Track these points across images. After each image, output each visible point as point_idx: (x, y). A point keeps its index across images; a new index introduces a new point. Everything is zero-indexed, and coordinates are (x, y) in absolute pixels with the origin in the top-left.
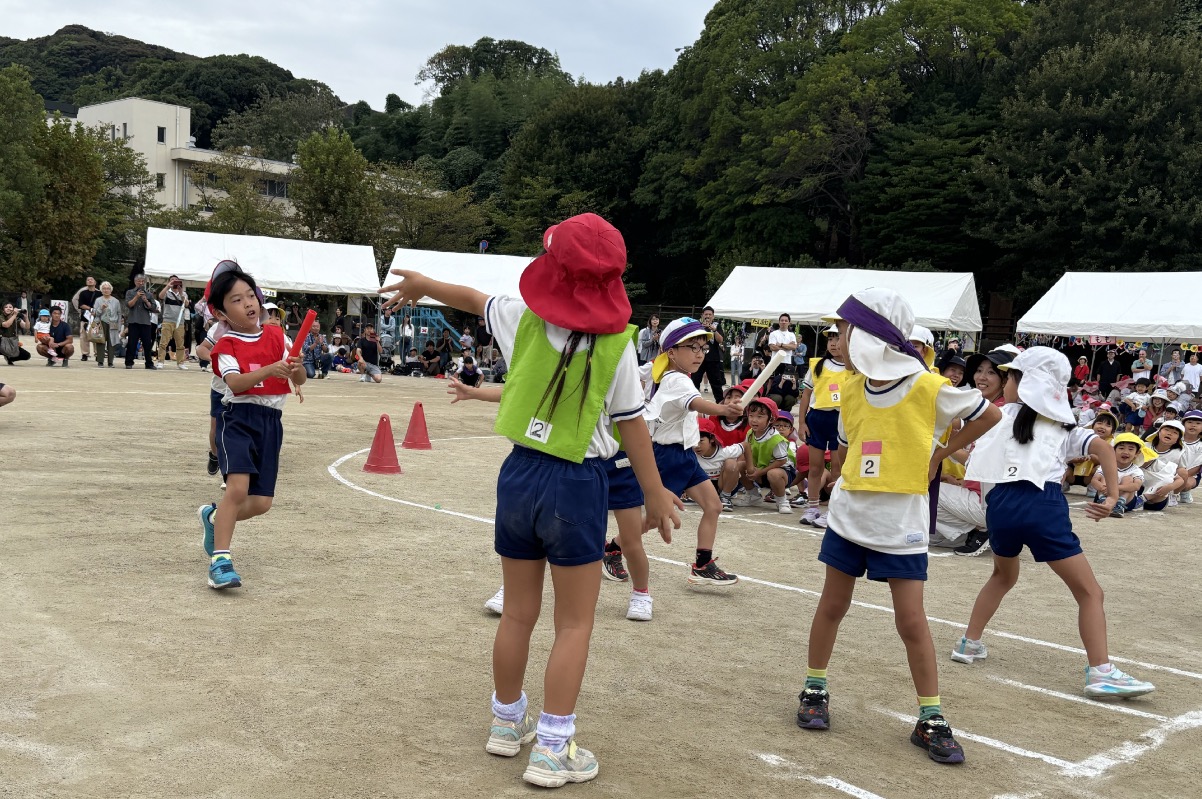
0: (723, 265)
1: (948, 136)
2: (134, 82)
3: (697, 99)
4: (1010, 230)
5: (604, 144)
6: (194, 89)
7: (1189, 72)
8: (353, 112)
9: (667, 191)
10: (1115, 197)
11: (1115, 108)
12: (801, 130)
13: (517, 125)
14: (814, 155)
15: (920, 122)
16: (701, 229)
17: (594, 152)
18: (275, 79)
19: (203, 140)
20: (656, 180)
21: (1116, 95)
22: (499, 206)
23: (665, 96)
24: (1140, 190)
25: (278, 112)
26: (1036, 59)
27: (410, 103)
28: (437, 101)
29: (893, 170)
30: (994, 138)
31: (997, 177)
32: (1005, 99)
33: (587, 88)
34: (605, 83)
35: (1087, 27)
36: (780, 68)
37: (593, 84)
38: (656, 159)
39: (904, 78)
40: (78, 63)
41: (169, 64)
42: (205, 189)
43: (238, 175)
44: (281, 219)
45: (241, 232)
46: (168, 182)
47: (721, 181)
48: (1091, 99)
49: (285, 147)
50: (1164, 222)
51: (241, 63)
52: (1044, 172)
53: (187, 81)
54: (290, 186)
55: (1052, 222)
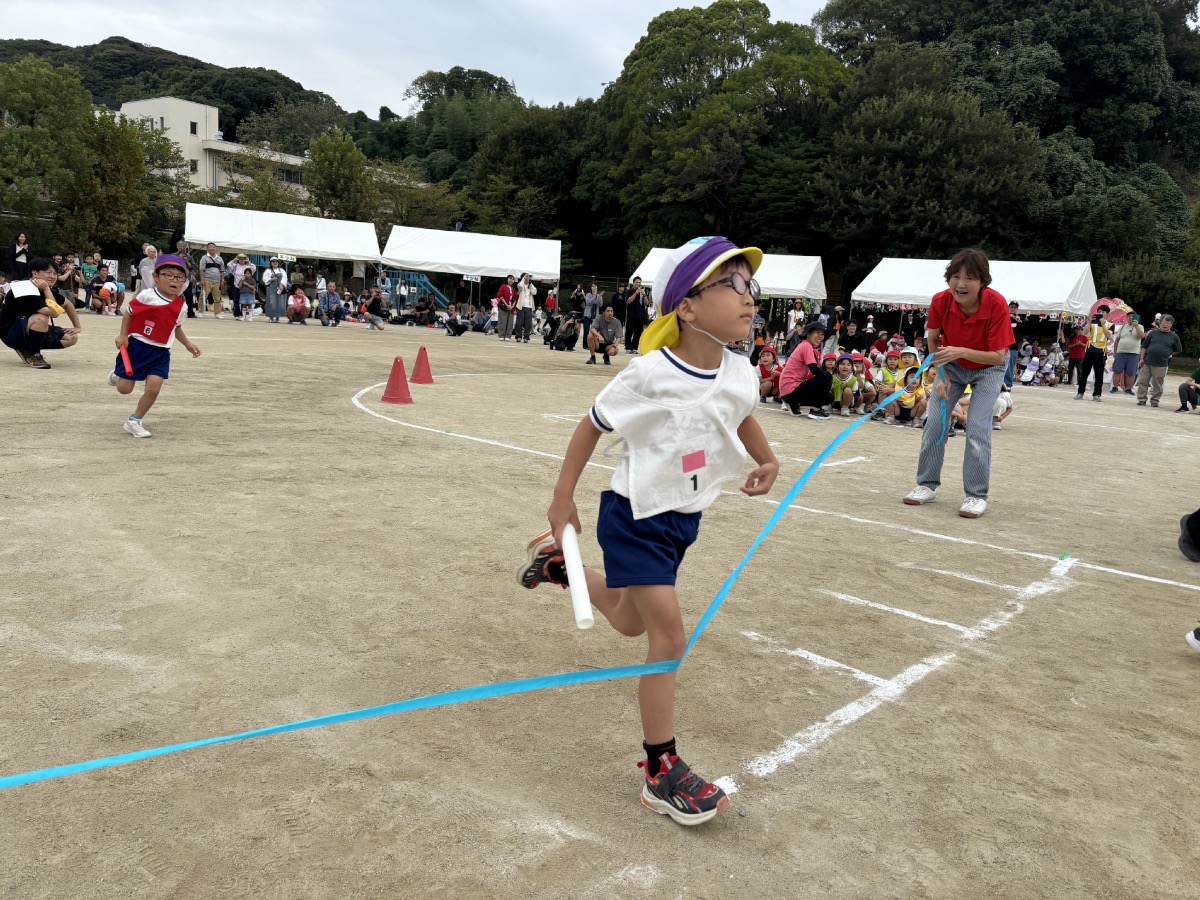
0: (639, 247)
1: (798, 158)
2: (169, 85)
3: (619, 122)
4: (841, 226)
5: (549, 153)
6: (220, 93)
7: (959, 119)
8: (353, 119)
9: (598, 190)
10: (909, 206)
11: (909, 143)
12: (695, 148)
13: (483, 136)
14: (704, 167)
15: (778, 146)
16: (624, 219)
17: (542, 158)
18: (289, 89)
19: (229, 134)
20: (589, 181)
21: (910, 134)
22: (471, 196)
23: (595, 118)
24: (926, 202)
25: (292, 116)
26: (856, 106)
27: (397, 113)
28: (420, 114)
29: (760, 180)
30: (829, 160)
31: (831, 189)
32: (836, 134)
33: (536, 109)
34: (550, 106)
35: (891, 84)
36: (679, 102)
37: (541, 106)
38: (589, 165)
39: (767, 114)
40: (120, 67)
41: (199, 72)
42: (233, 174)
43: (260, 164)
44: (296, 200)
45: (265, 210)
46: (200, 167)
47: (637, 184)
48: (893, 136)
49: (298, 144)
50: (942, 225)
51: (260, 74)
52: (863, 186)
53: (215, 86)
54: (304, 175)
55: (868, 222)
